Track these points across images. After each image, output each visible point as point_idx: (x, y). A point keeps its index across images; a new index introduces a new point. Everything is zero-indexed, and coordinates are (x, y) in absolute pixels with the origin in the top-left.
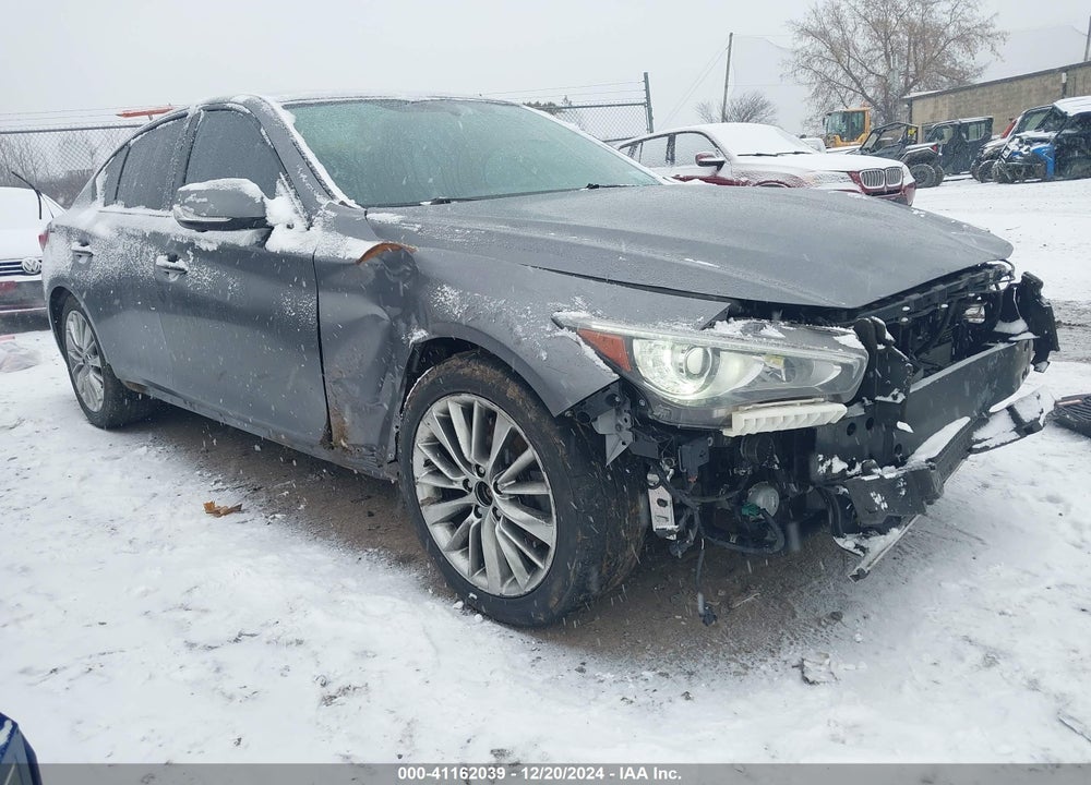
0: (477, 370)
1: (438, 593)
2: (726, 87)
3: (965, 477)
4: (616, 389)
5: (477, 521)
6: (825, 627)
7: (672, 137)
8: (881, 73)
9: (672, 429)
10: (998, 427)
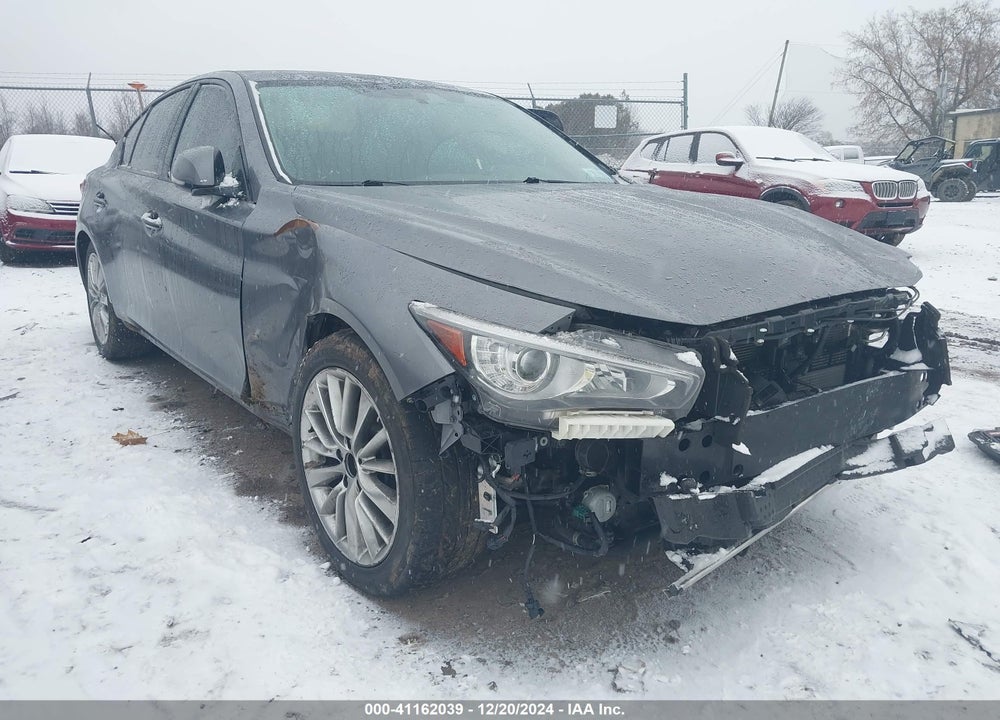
0: (348, 348)
1: (313, 551)
2: (777, 91)
3: (867, 497)
4: (449, 382)
5: (344, 489)
6: (658, 634)
7: (697, 136)
8: (932, 88)
9: (501, 426)
10: (876, 455)
